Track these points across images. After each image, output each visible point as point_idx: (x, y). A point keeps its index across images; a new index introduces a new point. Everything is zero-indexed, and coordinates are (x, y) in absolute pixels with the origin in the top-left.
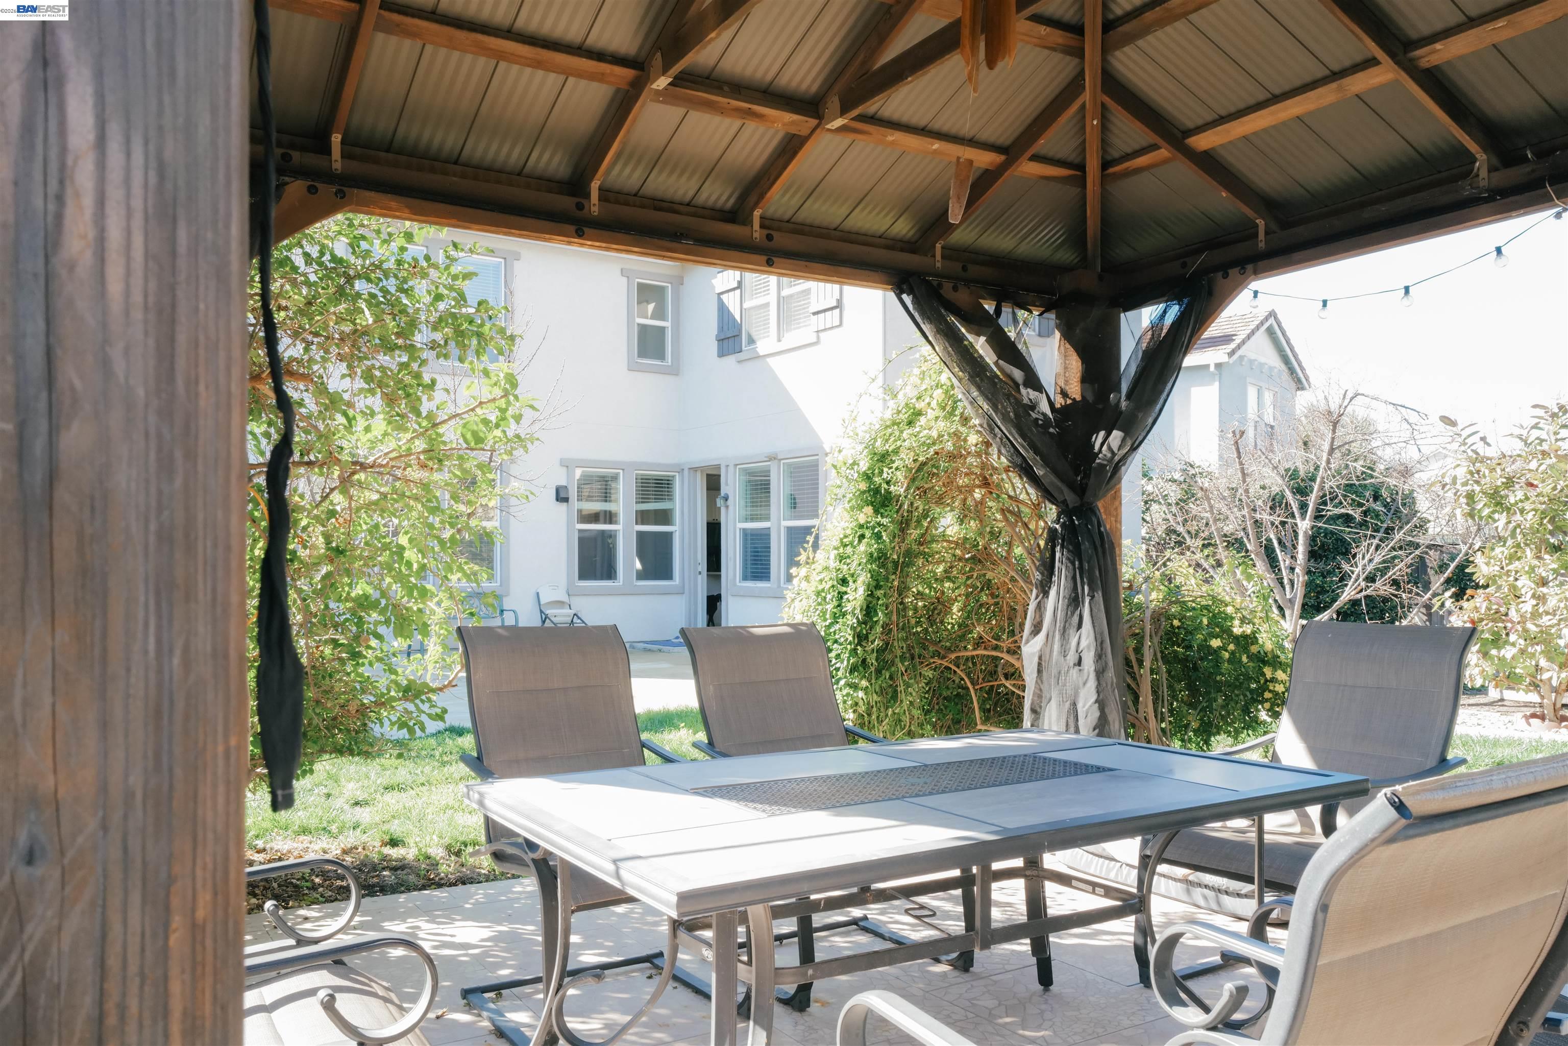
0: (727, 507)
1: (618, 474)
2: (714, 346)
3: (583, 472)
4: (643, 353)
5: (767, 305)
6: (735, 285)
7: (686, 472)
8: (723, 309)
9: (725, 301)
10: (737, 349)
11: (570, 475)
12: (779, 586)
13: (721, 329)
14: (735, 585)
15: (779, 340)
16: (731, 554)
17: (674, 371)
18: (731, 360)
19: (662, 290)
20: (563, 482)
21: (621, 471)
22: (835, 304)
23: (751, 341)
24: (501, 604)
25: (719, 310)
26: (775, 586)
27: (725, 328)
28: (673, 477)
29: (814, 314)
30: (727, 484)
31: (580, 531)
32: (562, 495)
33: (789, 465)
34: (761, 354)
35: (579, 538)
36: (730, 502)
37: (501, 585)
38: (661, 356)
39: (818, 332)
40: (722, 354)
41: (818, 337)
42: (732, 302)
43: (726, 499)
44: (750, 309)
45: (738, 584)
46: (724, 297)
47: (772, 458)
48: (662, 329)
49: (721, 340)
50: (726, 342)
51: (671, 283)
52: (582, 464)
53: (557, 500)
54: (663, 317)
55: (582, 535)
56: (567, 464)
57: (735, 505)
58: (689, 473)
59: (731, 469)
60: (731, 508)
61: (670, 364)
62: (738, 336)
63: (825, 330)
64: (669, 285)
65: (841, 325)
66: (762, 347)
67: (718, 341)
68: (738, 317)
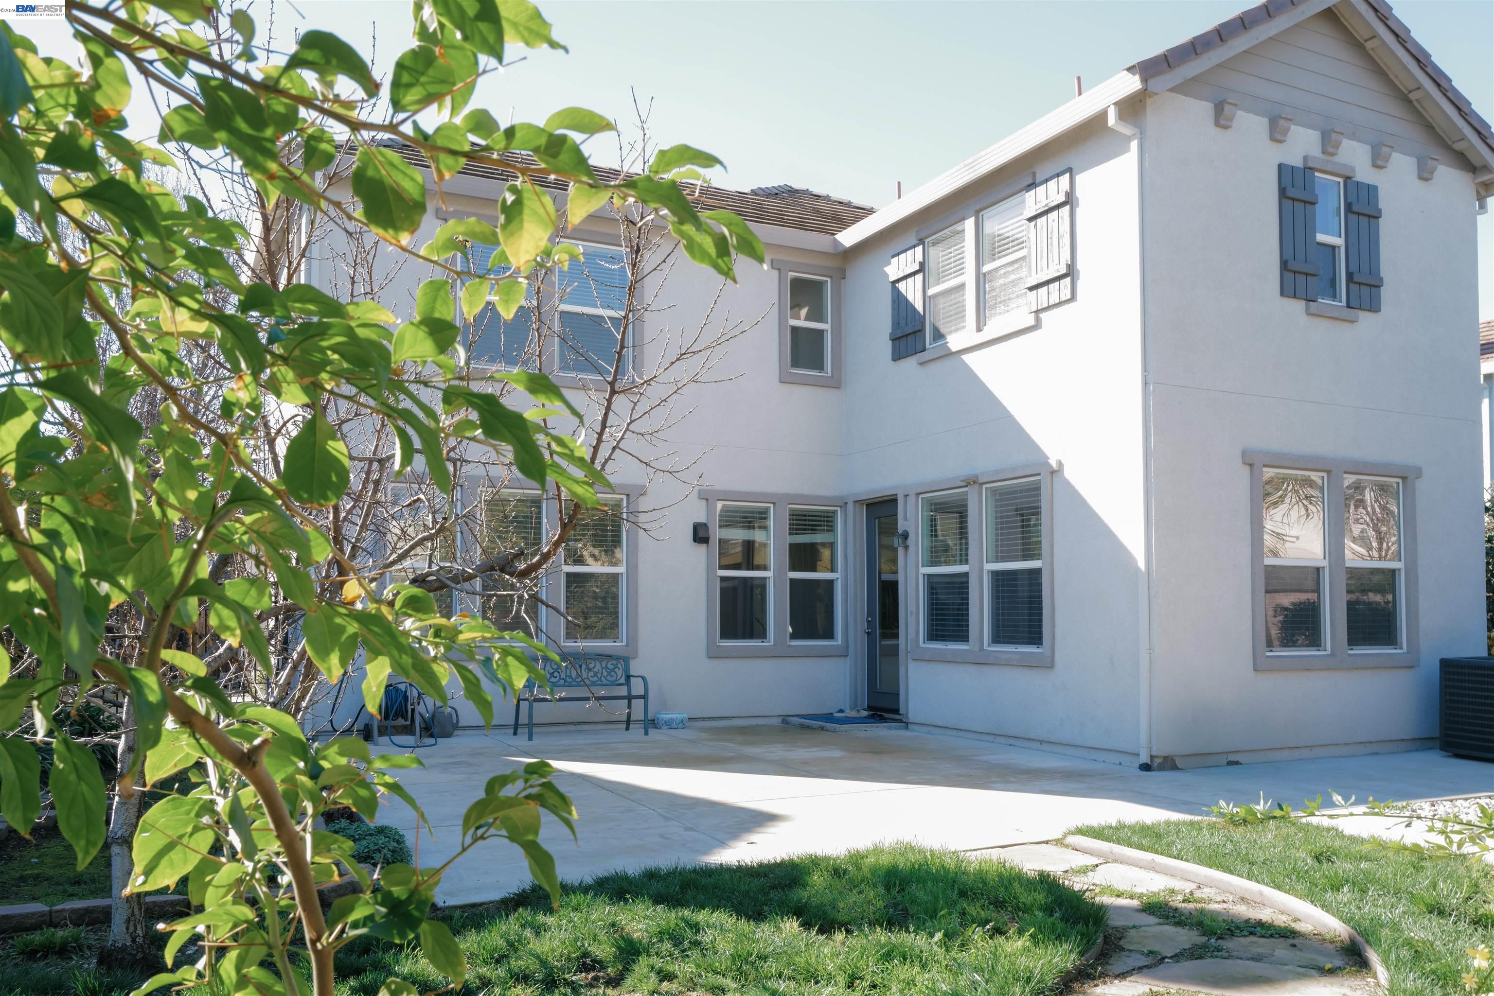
0: (906, 547)
1: (768, 509)
2: (887, 347)
3: (724, 506)
4: (796, 362)
5: (962, 286)
6: (917, 268)
7: (850, 507)
8: (899, 301)
9: (903, 291)
10: (919, 348)
11: (710, 510)
12: (981, 648)
13: (896, 324)
14: (918, 646)
15: (979, 330)
16: (912, 607)
17: (835, 383)
18: (910, 364)
19: (818, 287)
20: (702, 519)
21: (772, 506)
22: (1063, 271)
23: (938, 335)
24: (627, 669)
25: (893, 302)
26: (977, 649)
27: (902, 323)
28: (834, 512)
29: (1031, 289)
30: (906, 519)
31: (723, 579)
32: (701, 534)
33: (994, 491)
34: (954, 349)
35: (722, 589)
36: (911, 541)
37: (627, 645)
38: (819, 365)
39: (1037, 312)
40: (897, 356)
41: (1038, 321)
42: (912, 291)
43: (905, 536)
44: (936, 296)
45: (922, 645)
46: (901, 286)
47: (971, 482)
48: (820, 333)
49: (896, 339)
50: (903, 342)
51: (831, 277)
52: (724, 496)
53: (695, 540)
54: (821, 319)
55: (725, 584)
56: (707, 497)
57: (917, 545)
58: (855, 507)
59: (911, 500)
60: (912, 549)
61: (830, 374)
62: (921, 331)
63: (1049, 308)
64: (829, 280)
65: (1073, 298)
66: (954, 342)
67: (893, 340)
68: (919, 307)
